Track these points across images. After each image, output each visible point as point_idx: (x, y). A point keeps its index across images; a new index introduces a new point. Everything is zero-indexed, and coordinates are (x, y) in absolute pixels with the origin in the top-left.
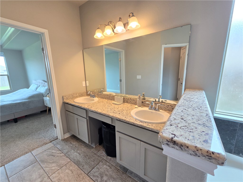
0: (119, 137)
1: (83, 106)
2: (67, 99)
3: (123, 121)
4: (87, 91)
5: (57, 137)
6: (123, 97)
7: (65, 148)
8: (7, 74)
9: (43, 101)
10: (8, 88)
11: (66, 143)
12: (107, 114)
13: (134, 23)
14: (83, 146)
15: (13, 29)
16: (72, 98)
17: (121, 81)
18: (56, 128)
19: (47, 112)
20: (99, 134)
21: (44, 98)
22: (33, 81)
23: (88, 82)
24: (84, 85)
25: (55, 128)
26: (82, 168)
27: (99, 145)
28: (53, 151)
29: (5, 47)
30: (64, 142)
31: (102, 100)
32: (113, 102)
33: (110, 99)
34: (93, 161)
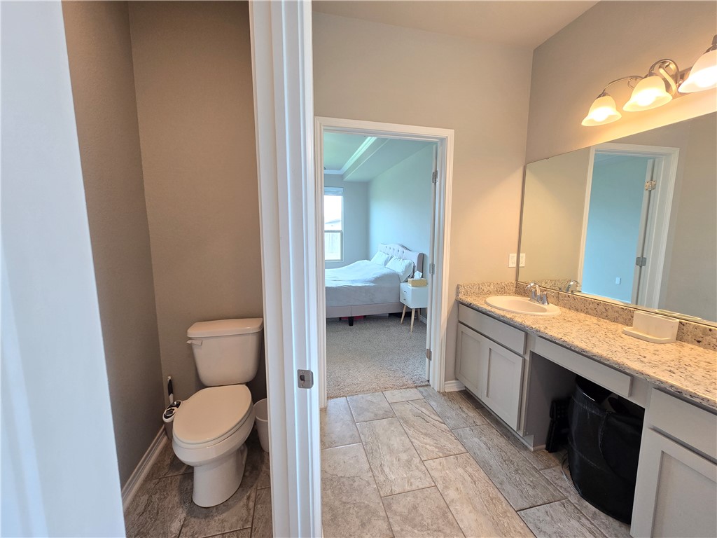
0: (663, 452)
1: (518, 320)
2: (467, 293)
3: (697, 400)
4: (517, 280)
5: (429, 381)
6: (678, 320)
7: (449, 415)
8: (340, 229)
11: (450, 404)
12: (614, 359)
14: (495, 431)
16: (478, 294)
17: (641, 262)
18: (430, 359)
19: (401, 317)
20: (552, 416)
21: (403, 285)
22: (379, 245)
23: (524, 258)
24: (513, 264)
25: (427, 359)
26: (499, 486)
27: (547, 449)
28: (423, 410)
30: (445, 400)
31: (572, 314)
32: (627, 329)
33: (607, 317)
34: (534, 488)
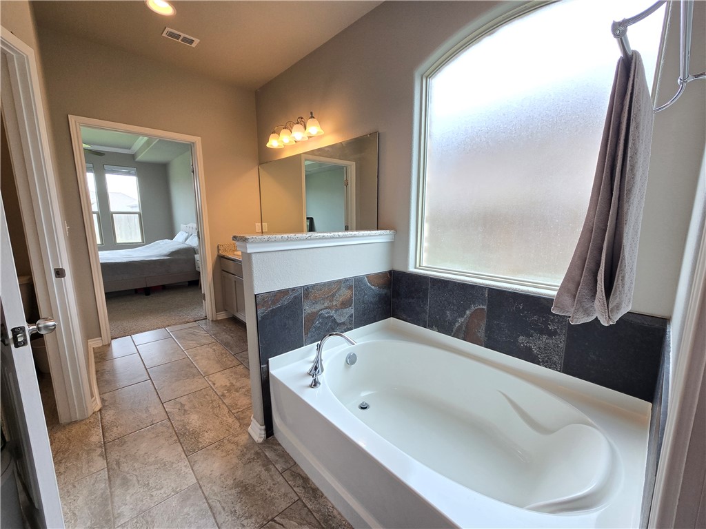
2: (225, 250)
5: (206, 316)
8: (138, 211)
9: (193, 262)
10: (139, 239)
13: (314, 128)
15: (146, 138)
21: (196, 256)
22: (183, 226)
23: (267, 226)
24: (259, 230)
25: (204, 301)
29: (140, 158)
